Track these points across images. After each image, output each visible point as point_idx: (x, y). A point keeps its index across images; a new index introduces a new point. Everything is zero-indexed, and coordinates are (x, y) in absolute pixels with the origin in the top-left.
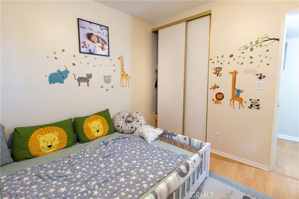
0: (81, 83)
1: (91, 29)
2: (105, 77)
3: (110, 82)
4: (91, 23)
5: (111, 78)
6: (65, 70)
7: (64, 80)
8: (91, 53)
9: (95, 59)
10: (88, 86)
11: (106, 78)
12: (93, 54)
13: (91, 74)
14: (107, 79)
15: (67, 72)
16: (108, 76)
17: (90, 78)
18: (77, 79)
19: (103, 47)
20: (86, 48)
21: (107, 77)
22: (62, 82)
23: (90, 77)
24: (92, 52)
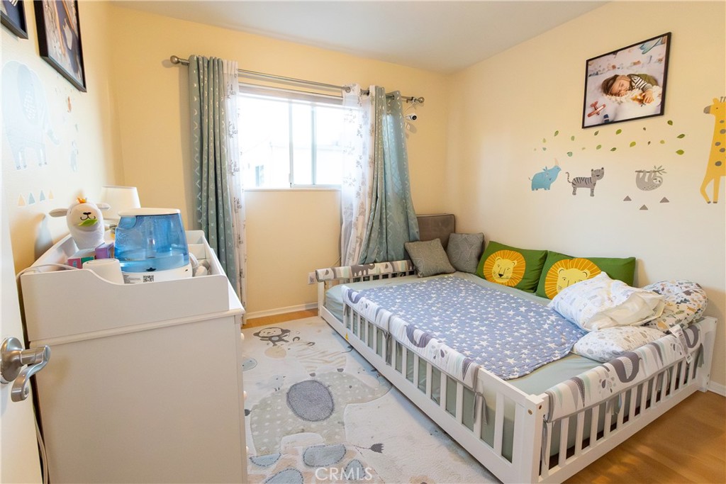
0: (578, 190)
1: (614, 67)
2: (641, 174)
3: (657, 186)
4: (615, 53)
5: (663, 176)
6: (555, 167)
7: (552, 184)
8: (607, 122)
9: (619, 132)
10: (592, 195)
11: (644, 176)
12: (613, 122)
13: (603, 169)
14: (646, 180)
15: (557, 169)
16: (653, 169)
17: (598, 179)
18: (571, 181)
19: (644, 96)
20: (598, 114)
21: (648, 174)
22: (547, 187)
23: (598, 176)
24: (610, 118)
